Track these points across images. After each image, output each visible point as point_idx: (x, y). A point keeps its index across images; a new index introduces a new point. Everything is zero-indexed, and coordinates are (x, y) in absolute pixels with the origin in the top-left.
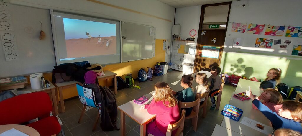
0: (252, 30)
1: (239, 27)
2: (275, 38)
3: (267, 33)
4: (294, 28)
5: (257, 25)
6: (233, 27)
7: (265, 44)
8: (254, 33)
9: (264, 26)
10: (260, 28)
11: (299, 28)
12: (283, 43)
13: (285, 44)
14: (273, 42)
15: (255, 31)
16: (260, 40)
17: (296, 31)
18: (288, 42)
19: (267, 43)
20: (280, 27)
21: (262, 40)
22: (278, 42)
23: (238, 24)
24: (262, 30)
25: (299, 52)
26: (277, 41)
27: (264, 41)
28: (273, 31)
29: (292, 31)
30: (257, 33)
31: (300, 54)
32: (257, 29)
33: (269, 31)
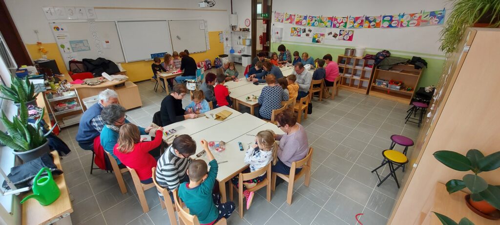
0: (287, 20)
1: (279, 17)
2: (303, 28)
3: (297, 23)
4: (313, 17)
5: (290, 15)
6: (275, 17)
8: (289, 23)
9: (295, 15)
10: (293, 17)
11: (315, 17)
12: (307, 32)
14: (302, 32)
15: (289, 21)
16: (293, 29)
17: (313, 21)
18: (310, 31)
19: (298, 32)
20: (305, 16)
21: (295, 28)
22: (304, 31)
23: (279, 14)
24: (294, 19)
25: (316, 40)
27: (296, 30)
28: (301, 21)
29: (312, 20)
30: (291, 23)
31: (318, 42)
32: (290, 18)
33: (298, 21)
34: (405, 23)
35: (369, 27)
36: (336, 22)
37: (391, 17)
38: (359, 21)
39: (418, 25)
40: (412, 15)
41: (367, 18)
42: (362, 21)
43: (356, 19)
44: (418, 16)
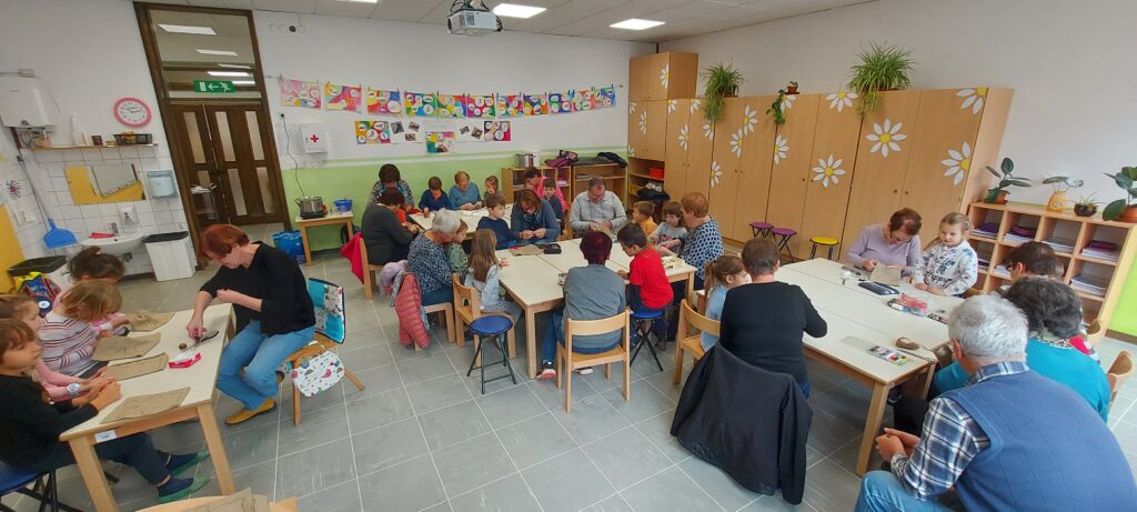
0: (336, 100)
1: (303, 92)
2: (391, 120)
3: (373, 109)
4: (414, 95)
5: (344, 88)
7: (376, 134)
8: (345, 109)
9: (359, 90)
10: (354, 94)
11: (422, 95)
13: (412, 132)
14: (390, 128)
15: (343, 103)
16: (363, 125)
17: (419, 104)
18: (415, 127)
19: (379, 132)
20: (392, 93)
21: (367, 123)
22: (399, 128)
23: (296, 83)
24: (359, 99)
25: (436, 146)
26: (396, 127)
27: (373, 128)
28: (383, 103)
29: (414, 102)
30: (350, 108)
31: (440, 150)
32: (346, 97)
33: (374, 103)
34: (578, 106)
35: (532, 113)
36: (471, 105)
37: (560, 96)
38: (515, 104)
39: (593, 107)
40: (583, 93)
41: (527, 98)
42: (520, 103)
43: (510, 99)
44: (589, 94)
